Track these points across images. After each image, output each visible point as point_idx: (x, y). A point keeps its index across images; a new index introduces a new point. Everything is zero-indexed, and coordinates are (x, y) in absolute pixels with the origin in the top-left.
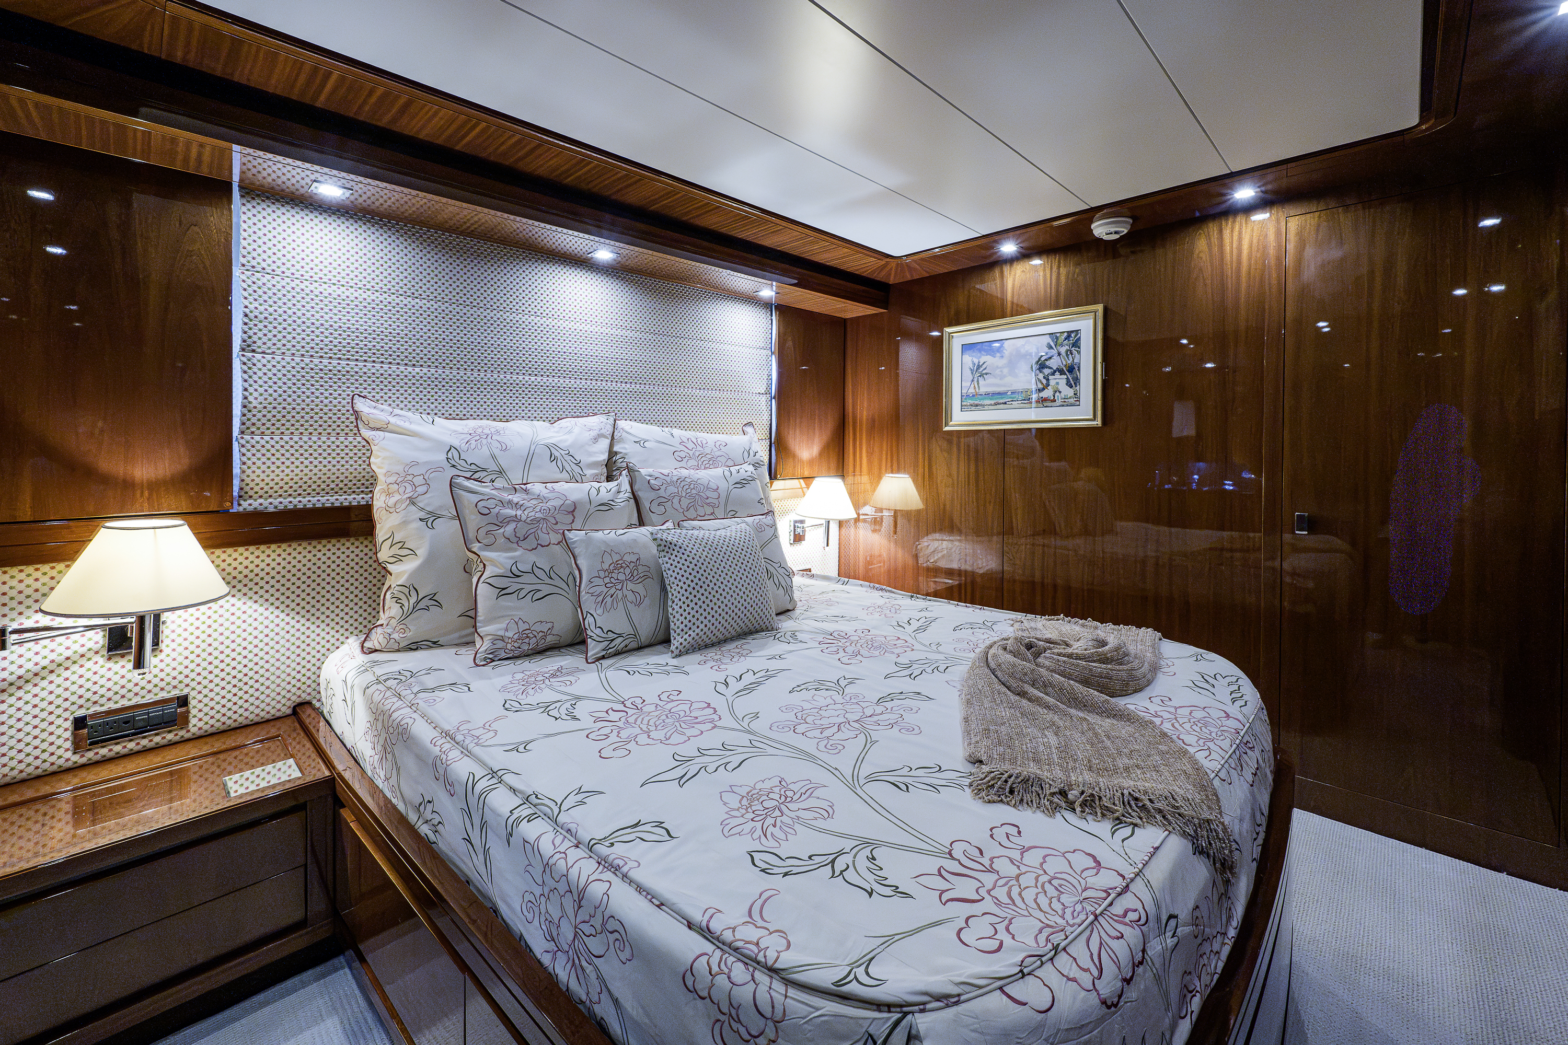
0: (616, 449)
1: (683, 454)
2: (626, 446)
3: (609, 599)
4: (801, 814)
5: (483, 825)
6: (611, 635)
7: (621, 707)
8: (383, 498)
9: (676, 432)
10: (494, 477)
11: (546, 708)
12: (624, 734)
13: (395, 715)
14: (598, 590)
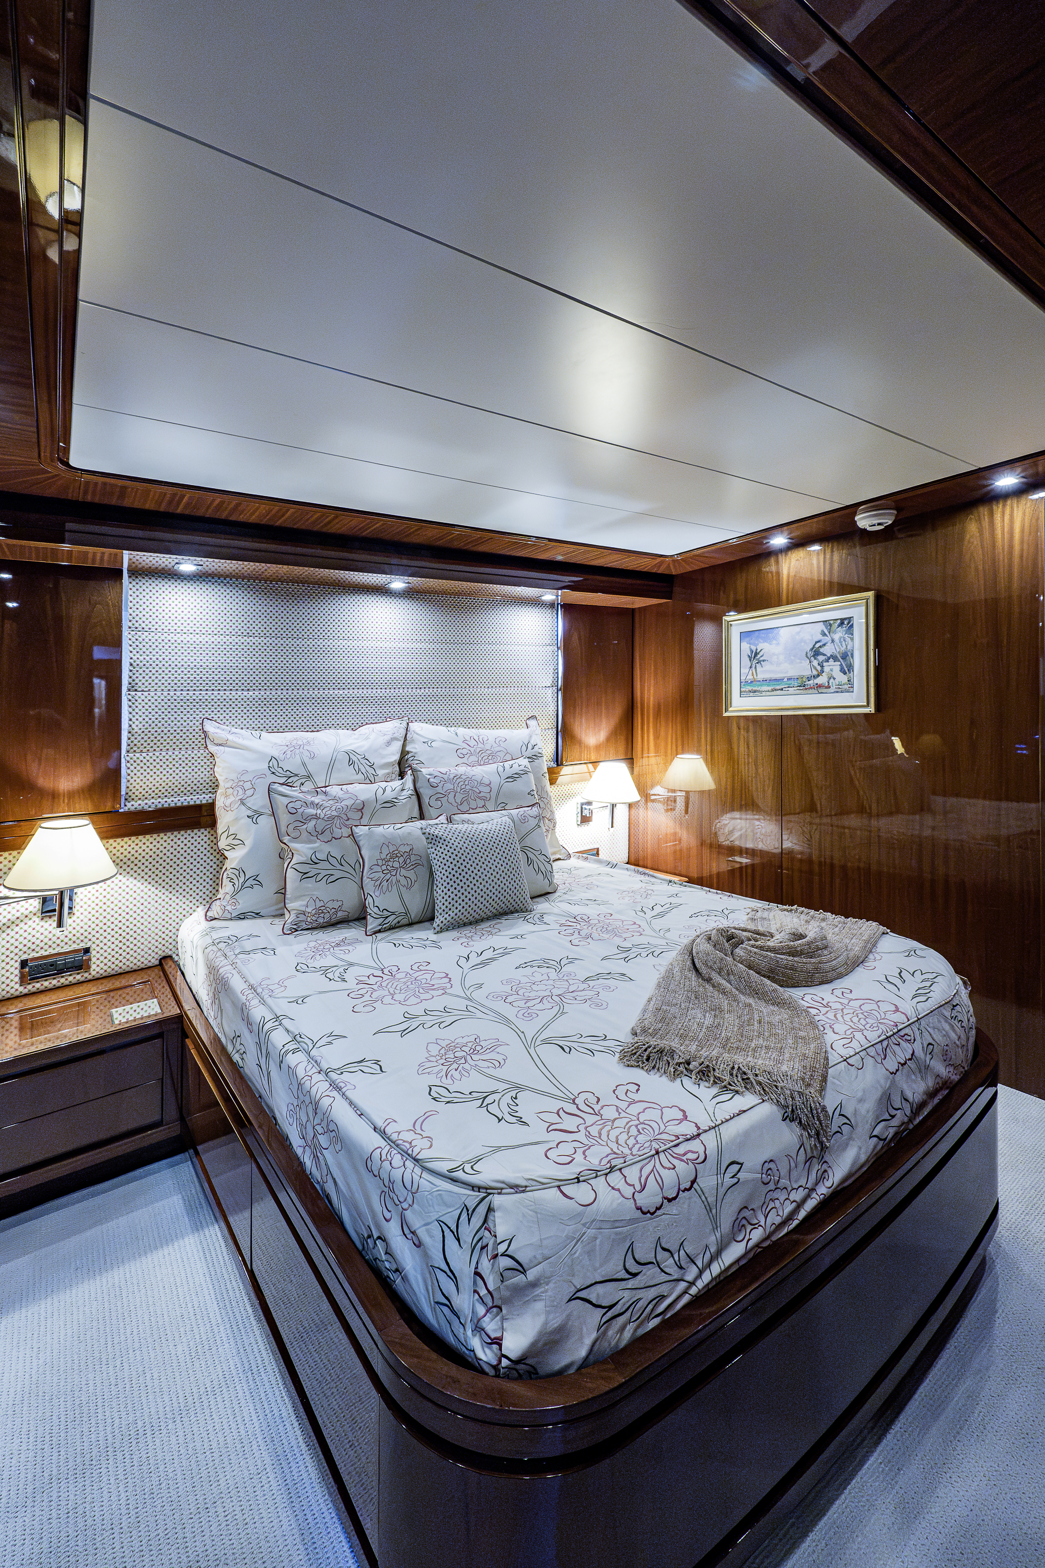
0: (407, 749)
1: (465, 752)
2: (416, 746)
3: (385, 883)
4: (481, 1063)
5: (268, 1054)
6: (385, 913)
7: (379, 973)
8: (222, 799)
9: (461, 731)
10: (303, 781)
11: (325, 971)
12: (375, 995)
13: (221, 971)
14: (377, 875)
